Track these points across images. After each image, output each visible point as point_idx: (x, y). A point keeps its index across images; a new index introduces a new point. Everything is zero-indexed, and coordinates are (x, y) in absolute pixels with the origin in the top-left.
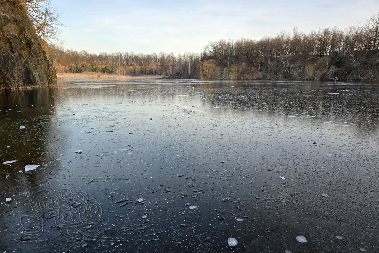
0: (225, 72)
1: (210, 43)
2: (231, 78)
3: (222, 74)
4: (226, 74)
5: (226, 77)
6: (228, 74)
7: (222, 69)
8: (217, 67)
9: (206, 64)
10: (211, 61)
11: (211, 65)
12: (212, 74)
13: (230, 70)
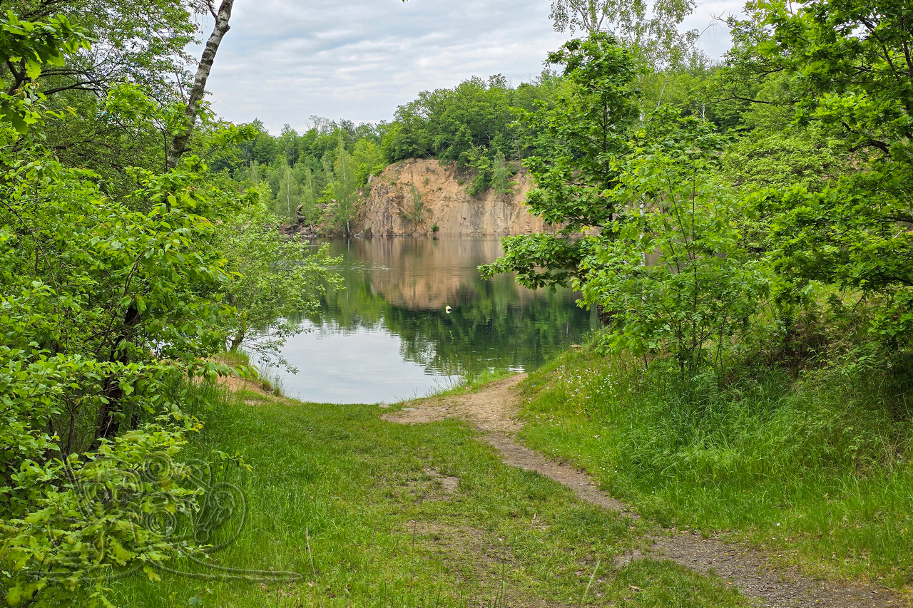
0: (489, 206)
1: (421, 94)
2: (516, 229)
3: (478, 214)
4: (493, 214)
5: (495, 223)
6: (501, 216)
7: (478, 195)
8: (453, 188)
9: (413, 175)
10: (433, 163)
11: (432, 177)
12: (437, 213)
13: (508, 199)
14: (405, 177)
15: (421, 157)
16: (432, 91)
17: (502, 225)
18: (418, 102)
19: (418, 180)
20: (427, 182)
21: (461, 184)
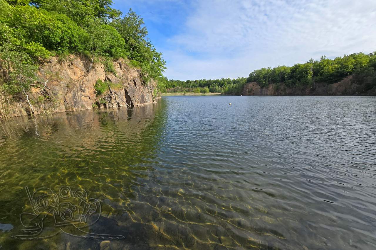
0: (264, 89)
2: (269, 93)
3: (262, 91)
4: (265, 91)
5: (265, 93)
7: (262, 87)
8: (258, 87)
9: (251, 85)
10: (255, 83)
11: (255, 85)
12: (255, 91)
13: (267, 88)
14: (250, 85)
15: (253, 81)
16: (256, 70)
17: (266, 93)
18: (253, 72)
19: (252, 85)
20: (253, 85)
21: (259, 86)
